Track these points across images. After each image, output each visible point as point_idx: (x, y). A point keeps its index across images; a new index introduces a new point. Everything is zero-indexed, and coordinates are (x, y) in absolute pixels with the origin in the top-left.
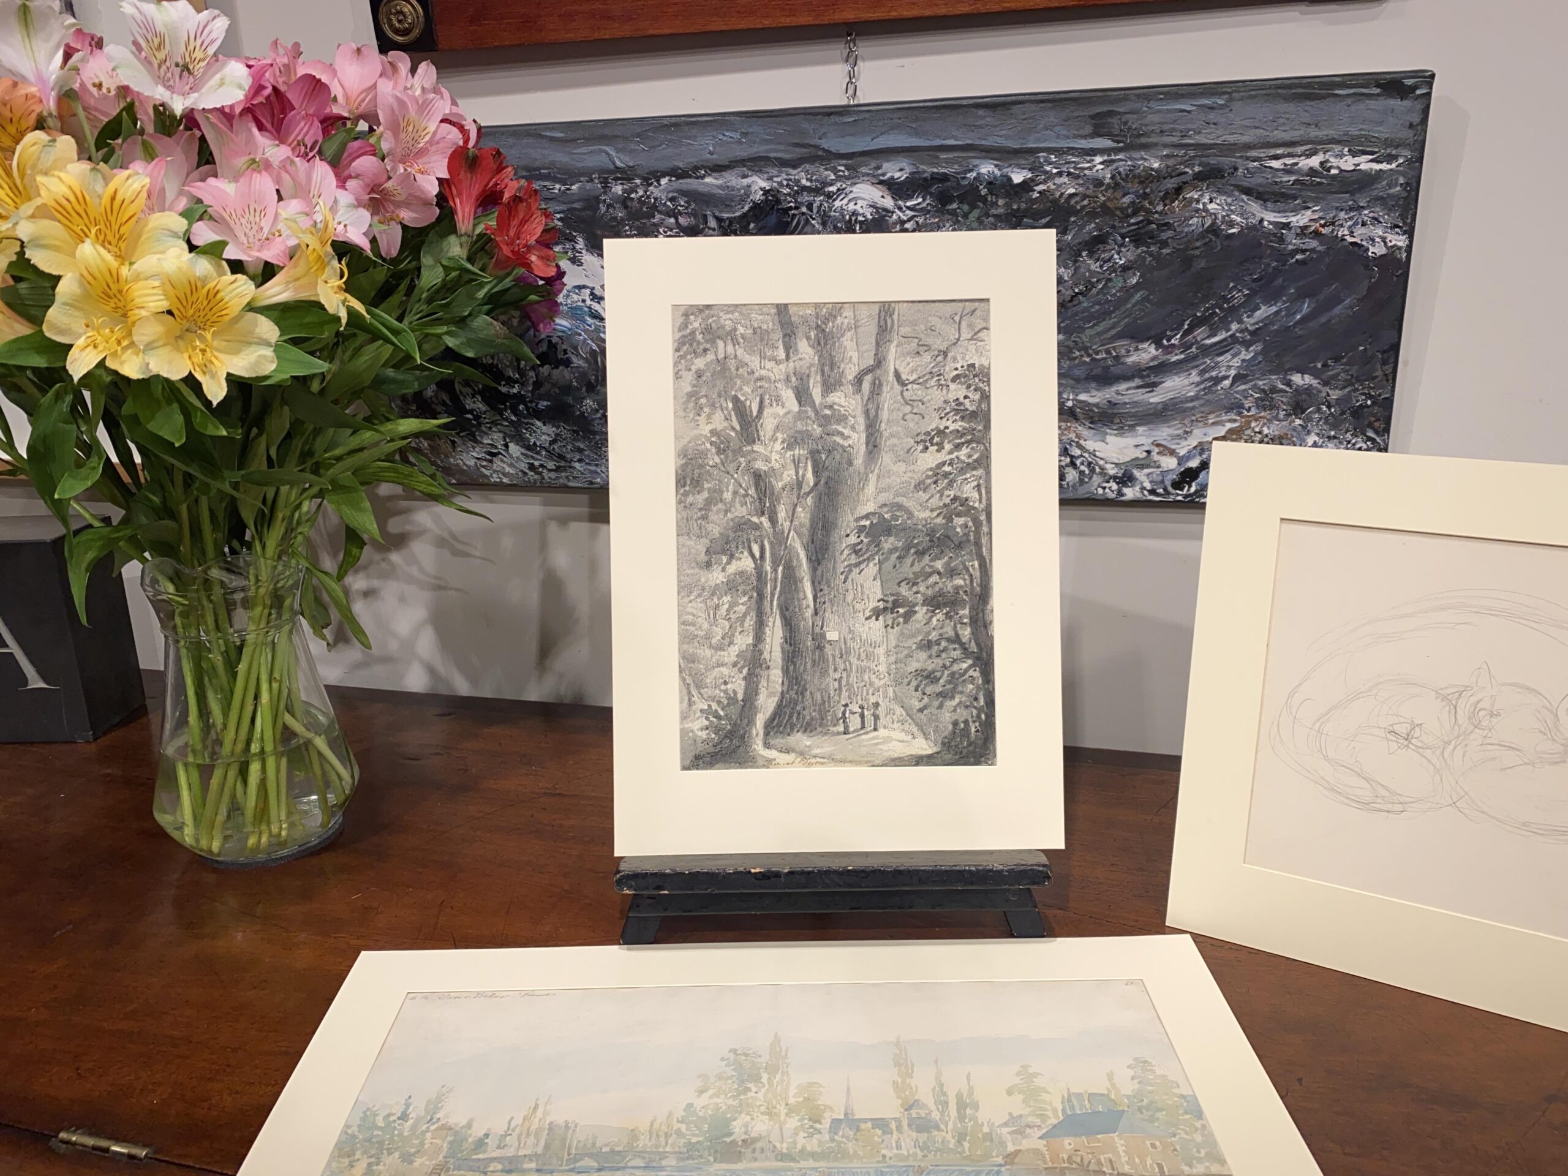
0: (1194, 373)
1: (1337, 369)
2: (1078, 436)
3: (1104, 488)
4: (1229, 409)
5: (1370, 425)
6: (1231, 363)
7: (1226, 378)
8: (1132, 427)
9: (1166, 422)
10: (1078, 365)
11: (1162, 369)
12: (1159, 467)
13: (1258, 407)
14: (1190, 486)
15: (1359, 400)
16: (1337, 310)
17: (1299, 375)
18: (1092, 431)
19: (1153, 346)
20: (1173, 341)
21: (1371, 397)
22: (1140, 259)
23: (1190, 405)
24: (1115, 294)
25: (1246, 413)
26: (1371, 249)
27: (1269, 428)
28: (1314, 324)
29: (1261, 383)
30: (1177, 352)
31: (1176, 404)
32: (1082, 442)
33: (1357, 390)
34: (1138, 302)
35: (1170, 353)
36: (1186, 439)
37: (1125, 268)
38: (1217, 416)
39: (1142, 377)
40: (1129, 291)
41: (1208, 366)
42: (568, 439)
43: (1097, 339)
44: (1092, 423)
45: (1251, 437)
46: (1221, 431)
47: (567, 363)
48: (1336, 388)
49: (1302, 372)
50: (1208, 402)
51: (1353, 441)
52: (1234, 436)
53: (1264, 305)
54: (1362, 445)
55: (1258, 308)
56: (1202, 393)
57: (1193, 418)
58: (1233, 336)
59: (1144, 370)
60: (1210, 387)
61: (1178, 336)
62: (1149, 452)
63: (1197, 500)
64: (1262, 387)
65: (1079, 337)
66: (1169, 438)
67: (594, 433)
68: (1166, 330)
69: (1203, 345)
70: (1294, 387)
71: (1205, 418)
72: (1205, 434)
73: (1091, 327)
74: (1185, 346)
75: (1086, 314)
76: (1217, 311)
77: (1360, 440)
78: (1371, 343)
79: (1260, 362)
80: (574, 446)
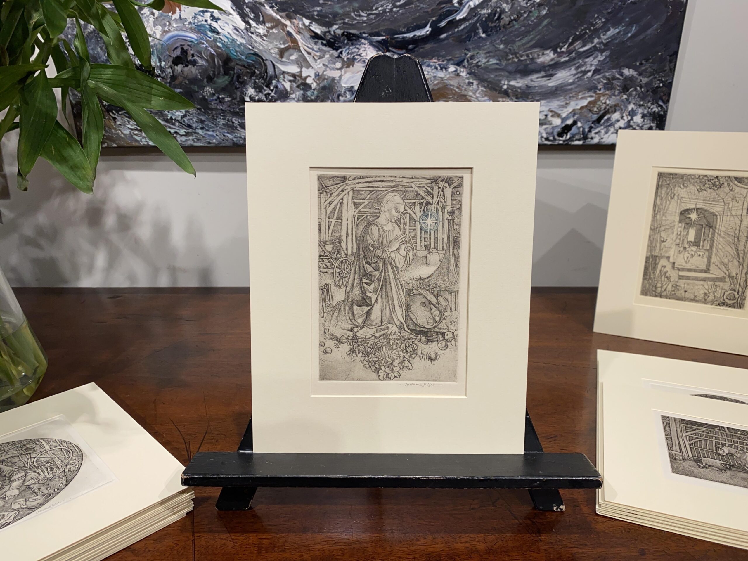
0: (573, 68)
1: (647, 66)
4: (590, 90)
5: (661, 98)
6: (592, 63)
7: (589, 71)
9: (556, 97)
11: (556, 66)
13: (605, 88)
14: (567, 135)
15: (657, 84)
16: (650, 31)
17: (627, 69)
19: (552, 52)
21: (662, 82)
23: (570, 87)
24: (532, 21)
25: (598, 92)
27: (609, 100)
29: (607, 74)
30: (565, 56)
31: (562, 87)
33: (655, 78)
34: (545, 26)
36: (566, 107)
38: (583, 94)
39: (545, 71)
40: (541, 19)
41: (581, 64)
42: (194, 114)
43: (522, 48)
44: (517, 98)
45: (600, 106)
46: (585, 103)
47: (194, 63)
48: (645, 77)
49: (629, 67)
50: (579, 86)
51: (652, 107)
52: (592, 106)
53: (613, 28)
54: (656, 109)
55: (609, 30)
56: (576, 80)
57: (571, 95)
58: (595, 46)
59: (546, 67)
60: (581, 76)
61: (566, 46)
62: (546, 116)
63: (570, 143)
64: (608, 77)
65: (513, 47)
66: (557, 107)
67: (212, 110)
68: (560, 43)
69: (579, 52)
70: (624, 76)
71: (577, 95)
72: (577, 105)
73: (519, 41)
74: (569, 52)
75: (517, 32)
76: (588, 31)
77: (655, 106)
78: (665, 51)
79: (608, 62)
80: (198, 119)
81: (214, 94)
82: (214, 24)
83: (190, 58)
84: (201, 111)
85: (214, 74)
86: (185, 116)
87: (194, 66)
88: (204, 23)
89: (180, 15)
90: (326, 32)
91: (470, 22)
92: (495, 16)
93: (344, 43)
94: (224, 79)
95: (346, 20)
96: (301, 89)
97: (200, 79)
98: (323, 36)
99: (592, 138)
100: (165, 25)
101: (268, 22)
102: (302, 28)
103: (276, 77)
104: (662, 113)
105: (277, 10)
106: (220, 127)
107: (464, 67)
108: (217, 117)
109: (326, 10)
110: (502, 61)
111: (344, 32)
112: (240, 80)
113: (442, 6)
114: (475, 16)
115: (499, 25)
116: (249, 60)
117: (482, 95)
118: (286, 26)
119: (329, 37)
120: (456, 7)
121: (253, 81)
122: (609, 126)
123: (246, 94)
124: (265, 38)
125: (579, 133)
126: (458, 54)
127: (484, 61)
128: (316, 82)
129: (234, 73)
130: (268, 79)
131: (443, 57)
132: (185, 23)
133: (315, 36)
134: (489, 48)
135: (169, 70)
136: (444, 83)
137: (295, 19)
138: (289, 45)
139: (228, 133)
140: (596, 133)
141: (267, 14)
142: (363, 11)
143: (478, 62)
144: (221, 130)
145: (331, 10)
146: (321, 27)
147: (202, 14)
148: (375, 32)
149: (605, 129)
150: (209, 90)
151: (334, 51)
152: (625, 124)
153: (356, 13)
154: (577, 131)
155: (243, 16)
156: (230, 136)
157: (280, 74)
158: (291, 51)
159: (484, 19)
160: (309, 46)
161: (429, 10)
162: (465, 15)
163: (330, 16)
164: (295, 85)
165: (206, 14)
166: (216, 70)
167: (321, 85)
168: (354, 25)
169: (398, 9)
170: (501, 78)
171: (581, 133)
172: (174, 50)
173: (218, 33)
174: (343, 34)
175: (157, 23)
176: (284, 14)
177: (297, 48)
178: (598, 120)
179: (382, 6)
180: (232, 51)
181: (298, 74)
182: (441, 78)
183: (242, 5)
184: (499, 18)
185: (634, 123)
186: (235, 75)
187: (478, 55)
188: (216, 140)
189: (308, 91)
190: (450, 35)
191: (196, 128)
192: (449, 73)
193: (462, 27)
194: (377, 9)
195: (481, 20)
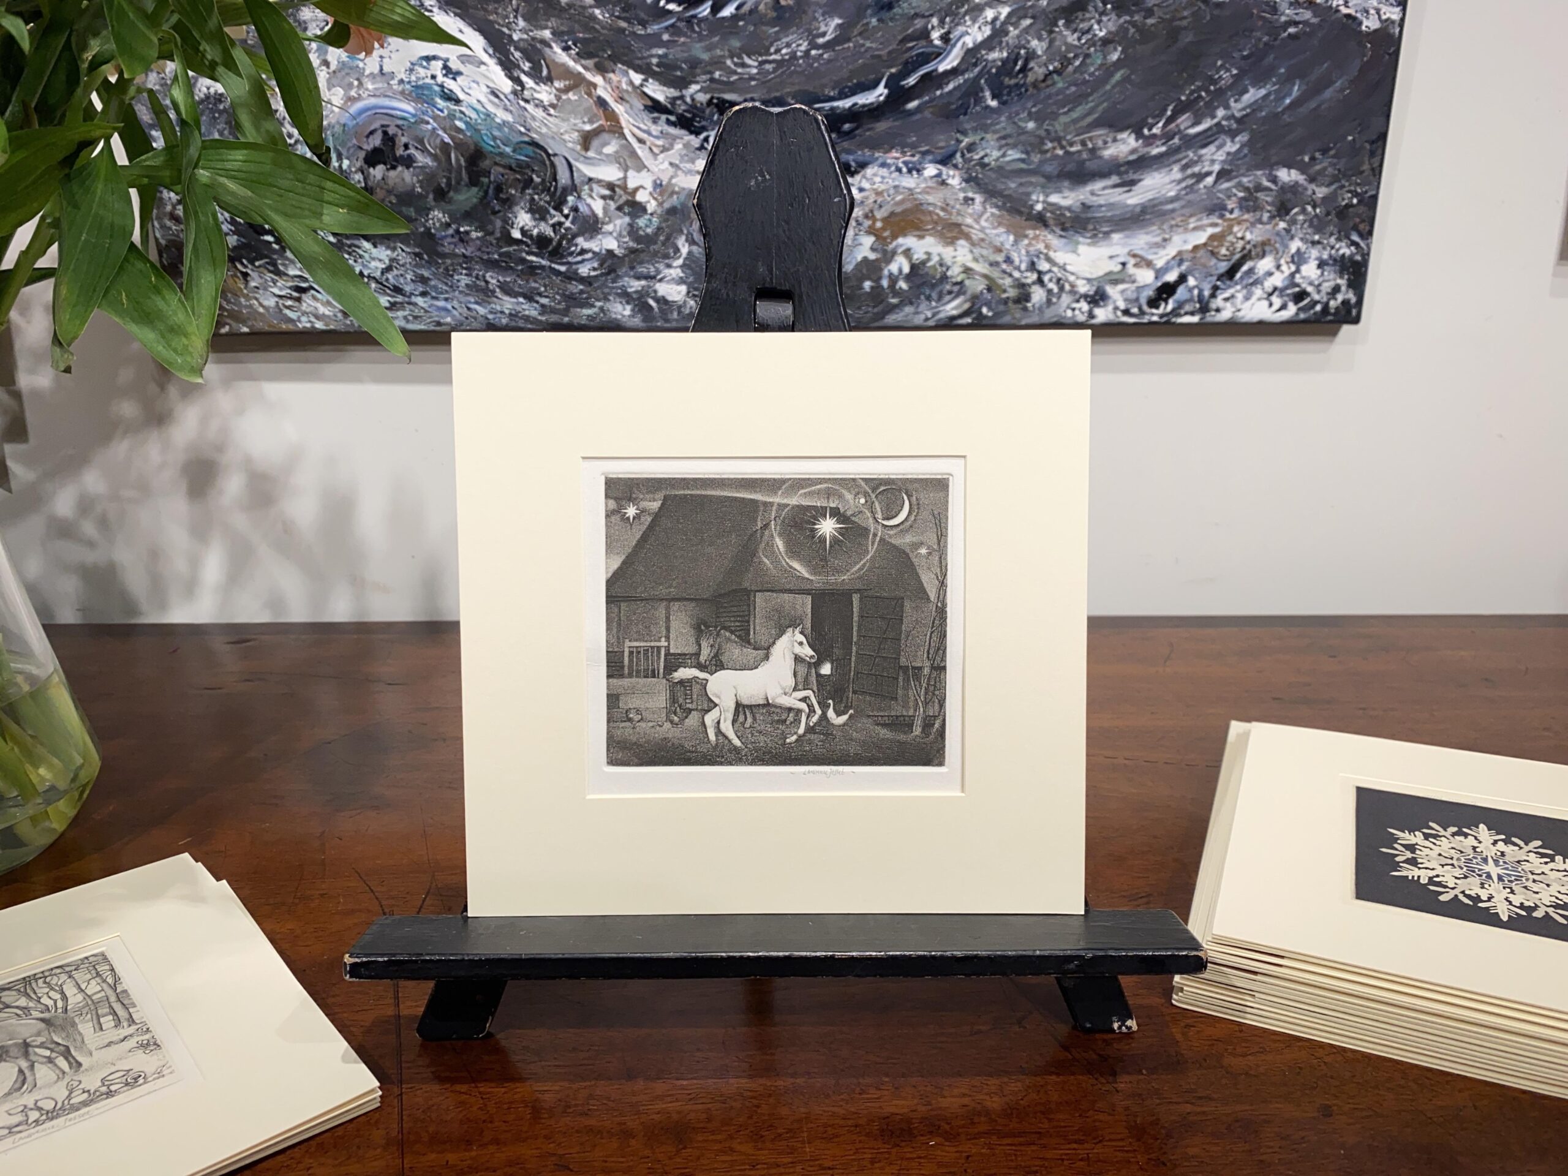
0: (1176, 168)
1: (1323, 164)
2: (1047, 247)
3: (1073, 309)
4: (1211, 211)
5: (1355, 228)
6: (1214, 157)
7: (1208, 174)
8: (1107, 234)
9: (1142, 227)
10: (1050, 159)
11: (1142, 164)
12: (1134, 282)
13: (1241, 208)
14: (1167, 303)
15: (1346, 198)
16: (1328, 93)
17: (1285, 170)
18: (1063, 241)
19: (1133, 136)
20: (1155, 131)
21: (1355, 194)
22: (1122, 30)
23: (1170, 207)
25: (1228, 215)
26: (1365, 23)
27: (1251, 233)
28: (1303, 110)
29: (1245, 180)
30: (1159, 143)
31: (1154, 206)
32: (1052, 254)
33: (1343, 187)
34: (1118, 83)
35: (1151, 144)
36: (1164, 247)
37: (1106, 42)
39: (1119, 174)
40: (1108, 70)
41: (1191, 160)
42: (408, 266)
43: (1072, 128)
44: (1063, 230)
45: (1233, 244)
46: (1201, 238)
47: (408, 162)
48: (1323, 184)
49: (1289, 167)
50: (1190, 204)
51: (1337, 246)
52: (1216, 243)
53: (1253, 87)
54: (1345, 250)
55: (1246, 91)
56: (1183, 192)
57: (1173, 222)
58: (1218, 124)
59: (1121, 165)
60: (1193, 184)
61: (1160, 124)
62: (1124, 264)
63: (1174, 320)
64: (1247, 185)
65: (1052, 125)
66: (1146, 247)
67: (444, 256)
68: (1147, 117)
69: (1187, 135)
70: (1280, 184)
71: (1186, 222)
72: (1185, 242)
73: (1065, 113)
74: (1167, 137)
75: (1060, 97)
76: (1203, 94)
77: (1343, 244)
78: (1359, 133)
79: (1245, 156)
80: (416, 275)
81: (448, 225)
82: (450, 84)
83: (400, 152)
84: (421, 258)
85: (449, 184)
86: (389, 269)
87: (408, 168)
88: (429, 81)
89: (381, 67)
90: (675, 99)
91: (966, 76)
92: (1016, 64)
93: (712, 120)
94: (469, 194)
95: (717, 74)
96: (625, 214)
97: (420, 195)
98: (669, 106)
99: (1218, 310)
100: (350, 85)
101: (559, 79)
102: (627, 91)
103: (574, 188)
104: (1358, 258)
105: (578, 54)
106: (461, 292)
107: (955, 166)
108: (454, 270)
109: (675, 53)
110: (1032, 155)
111: (712, 98)
112: (501, 195)
113: (911, 45)
114: (975, 65)
115: (1025, 83)
116: (520, 154)
117: (992, 224)
118: (595, 86)
119: (681, 108)
120: (936, 47)
121: (528, 197)
122: (1252, 284)
123: (513, 223)
124: (552, 111)
125: (1191, 300)
126: (942, 141)
127: (996, 154)
128: (655, 199)
129: (490, 182)
130: (558, 193)
131: (913, 146)
132: (392, 82)
133: (655, 107)
134: (1005, 129)
135: (358, 177)
136: (916, 199)
137: (613, 71)
138: (602, 125)
139: (476, 303)
140: (1226, 300)
141: (557, 63)
142: (749, 57)
143: (982, 158)
144: (463, 299)
145: (686, 55)
146: (665, 89)
147: (425, 63)
148: (775, 98)
149: (1245, 291)
150: (438, 216)
151: (692, 137)
152: (1283, 281)
153: (736, 60)
154: (1187, 296)
155: (508, 66)
156: (481, 310)
157: (583, 183)
158: (605, 136)
159: (994, 70)
160: (642, 126)
161: (883, 53)
162: (955, 64)
163: (684, 66)
164: (612, 205)
165: (433, 63)
166: (453, 175)
167: (667, 205)
168: (733, 83)
169: (820, 51)
170: (1030, 189)
171: (1196, 299)
172: (368, 137)
173: (458, 101)
174: (710, 103)
175: (334, 81)
176: (590, 63)
177: (617, 130)
178: (1230, 273)
179: (788, 45)
180: (485, 138)
181: (618, 183)
182: (910, 189)
183: (505, 45)
184: (1024, 69)
185: (1303, 278)
186: (492, 186)
187: (983, 142)
188: (453, 317)
189: (639, 217)
190: (927, 102)
191: (412, 294)
192: (925, 179)
193: (951, 86)
194: (778, 51)
195: (989, 72)
